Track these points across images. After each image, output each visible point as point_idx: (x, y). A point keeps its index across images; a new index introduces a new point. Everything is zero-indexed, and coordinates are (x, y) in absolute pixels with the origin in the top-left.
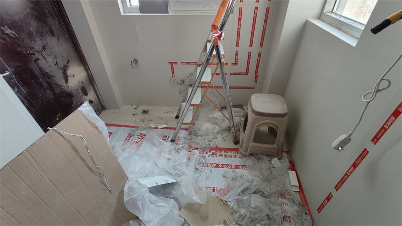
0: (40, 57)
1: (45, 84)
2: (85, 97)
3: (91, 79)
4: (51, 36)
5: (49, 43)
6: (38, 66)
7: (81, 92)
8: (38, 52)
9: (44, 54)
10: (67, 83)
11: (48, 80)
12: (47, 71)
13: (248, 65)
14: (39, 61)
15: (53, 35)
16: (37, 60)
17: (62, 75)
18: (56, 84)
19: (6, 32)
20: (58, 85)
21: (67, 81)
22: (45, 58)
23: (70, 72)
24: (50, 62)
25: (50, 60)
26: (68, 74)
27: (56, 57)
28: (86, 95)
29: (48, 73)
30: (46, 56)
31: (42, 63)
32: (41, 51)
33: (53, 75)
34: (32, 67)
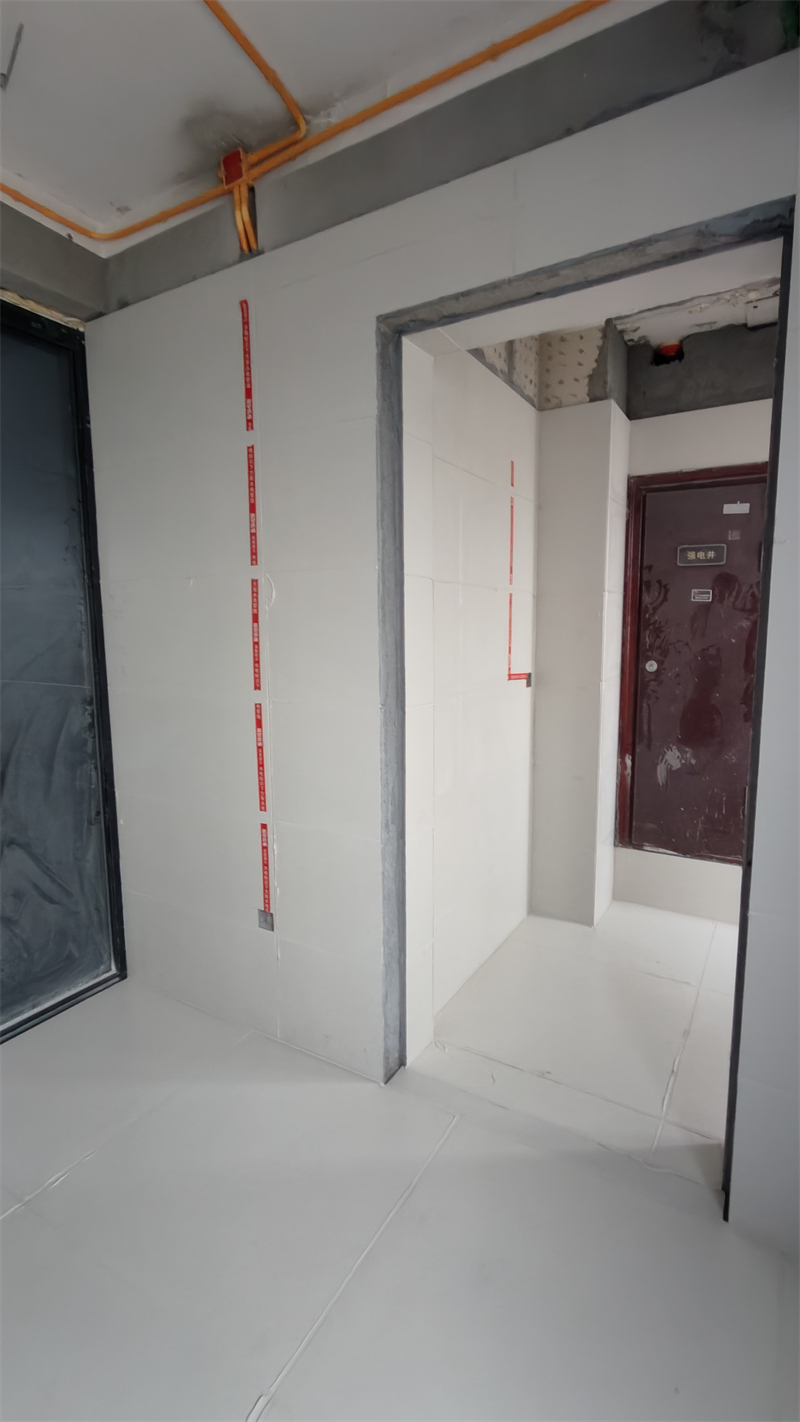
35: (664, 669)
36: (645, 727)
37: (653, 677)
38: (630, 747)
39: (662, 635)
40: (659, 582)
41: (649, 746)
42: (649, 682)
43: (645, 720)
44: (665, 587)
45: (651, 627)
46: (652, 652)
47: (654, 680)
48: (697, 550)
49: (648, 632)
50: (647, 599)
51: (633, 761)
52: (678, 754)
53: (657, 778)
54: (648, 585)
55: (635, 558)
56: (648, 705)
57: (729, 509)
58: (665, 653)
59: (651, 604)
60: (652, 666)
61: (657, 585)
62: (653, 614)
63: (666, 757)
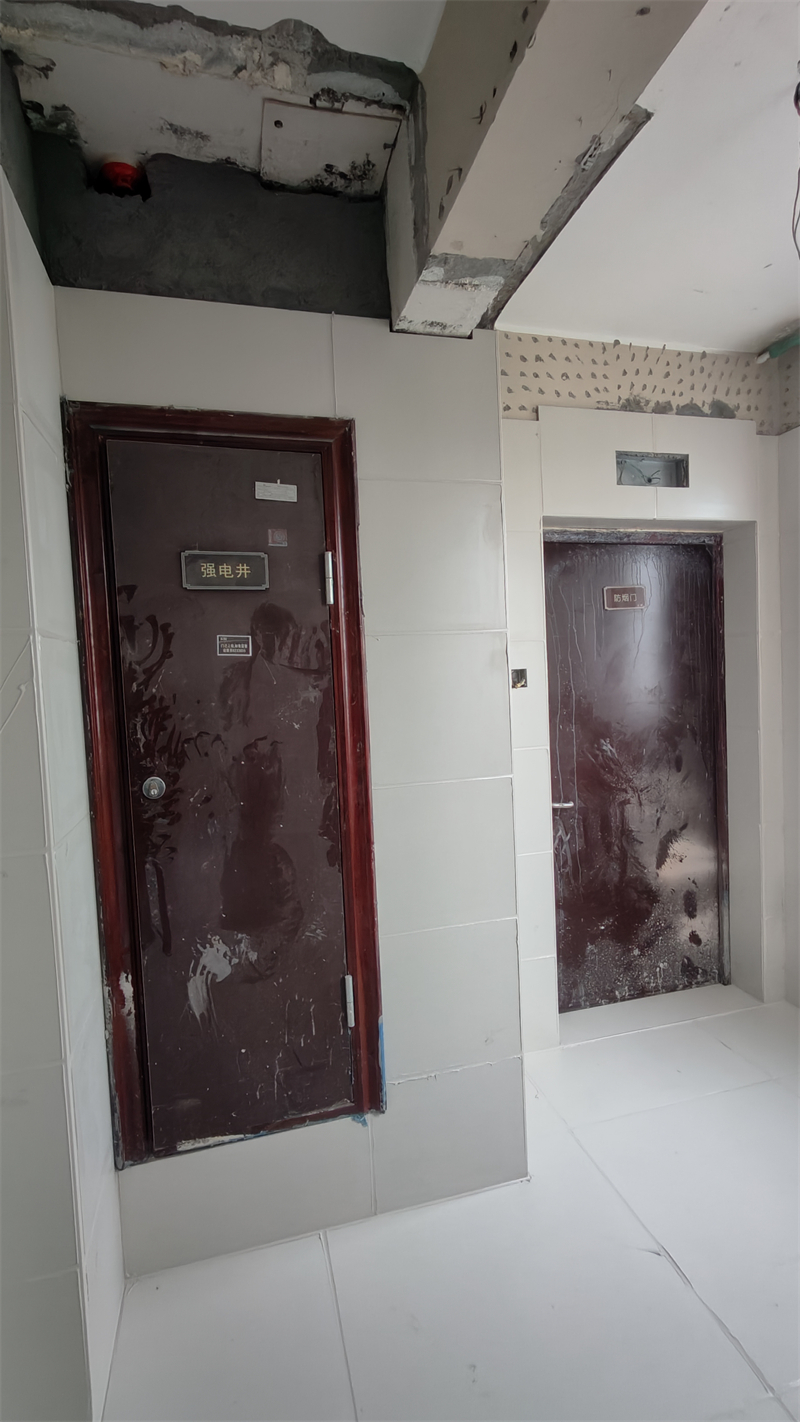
0: (634, 800)
1: (616, 848)
2: (685, 919)
3: (720, 886)
4: (674, 770)
5: (664, 780)
6: (622, 813)
7: (681, 902)
8: (635, 790)
9: (643, 797)
10: (659, 866)
11: (625, 844)
12: (633, 827)
14: (628, 806)
15: (679, 770)
16: (627, 802)
17: (656, 847)
18: (636, 859)
19: (604, 748)
20: (639, 863)
21: (660, 862)
22: (641, 804)
23: (677, 848)
24: (647, 813)
25: (649, 811)
26: (671, 852)
27: (663, 808)
28: (692, 915)
29: (632, 831)
30: (643, 802)
31: (632, 811)
32: (641, 791)
33: (638, 838)
34: (611, 811)
35: (181, 791)
36: (155, 912)
37: (159, 809)
38: (128, 958)
39: (169, 724)
40: (152, 620)
41: (167, 948)
42: (154, 817)
43: (153, 897)
44: (165, 627)
45: (145, 710)
46: (152, 761)
47: (163, 816)
48: (217, 561)
49: (139, 721)
50: (129, 653)
51: (136, 984)
52: (223, 948)
53: (190, 1008)
54: (130, 625)
55: (95, 570)
56: (155, 865)
57: (266, 491)
58: (178, 759)
59: (139, 663)
60: (155, 786)
61: (148, 627)
62: (146, 683)
63: (203, 961)
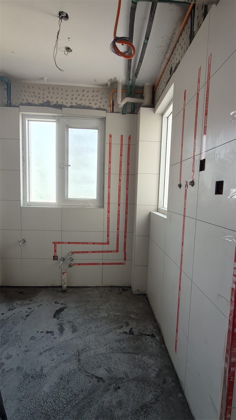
13: (118, 244)
